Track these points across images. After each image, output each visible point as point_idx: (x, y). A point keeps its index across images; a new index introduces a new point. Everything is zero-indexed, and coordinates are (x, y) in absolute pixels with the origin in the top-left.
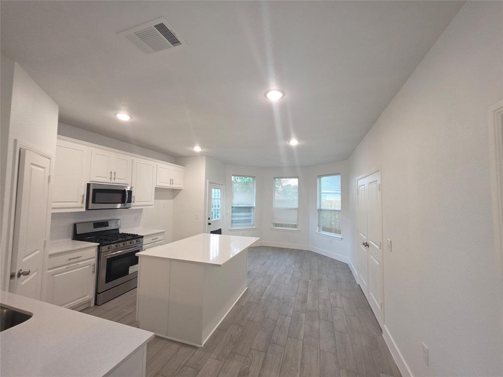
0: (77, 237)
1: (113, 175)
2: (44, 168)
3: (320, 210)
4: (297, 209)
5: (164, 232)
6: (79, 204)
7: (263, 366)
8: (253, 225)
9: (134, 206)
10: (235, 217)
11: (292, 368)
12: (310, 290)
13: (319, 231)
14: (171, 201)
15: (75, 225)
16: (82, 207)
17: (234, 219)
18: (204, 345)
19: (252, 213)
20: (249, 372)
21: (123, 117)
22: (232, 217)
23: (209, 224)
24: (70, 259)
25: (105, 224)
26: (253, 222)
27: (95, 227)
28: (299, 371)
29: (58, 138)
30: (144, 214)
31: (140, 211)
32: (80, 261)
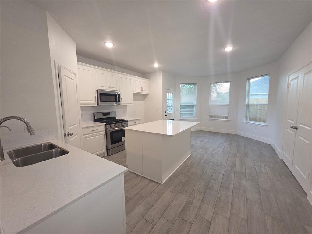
0: (96, 120)
1: (109, 85)
2: (73, 79)
3: (248, 105)
4: (229, 105)
5: (139, 119)
6: (94, 102)
8: (195, 117)
9: (122, 104)
10: (183, 111)
11: (224, 206)
12: (238, 159)
13: (246, 121)
14: (143, 102)
15: (94, 114)
16: (96, 104)
17: (182, 113)
18: (164, 183)
19: (194, 108)
21: (109, 45)
22: (181, 111)
23: (166, 115)
24: (92, 131)
25: (108, 114)
26: (195, 115)
27: (103, 115)
28: (230, 209)
29: (78, 64)
30: (128, 109)
31: (126, 107)
32: (97, 132)
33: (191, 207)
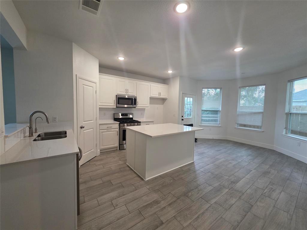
0: (116, 119)
1: (127, 91)
2: (92, 87)
4: (262, 113)
5: (153, 121)
6: (113, 104)
7: (170, 205)
8: (219, 124)
9: (138, 107)
10: (204, 117)
11: (189, 215)
13: (286, 133)
14: (162, 105)
15: (114, 114)
16: (114, 106)
18: (147, 180)
19: (219, 115)
20: (159, 203)
21: (121, 59)
22: (202, 117)
23: (183, 120)
24: (107, 127)
25: (126, 115)
26: (219, 122)
27: (122, 116)
29: (99, 74)
30: (146, 111)
31: (143, 110)
32: (112, 129)
33: (155, 206)
